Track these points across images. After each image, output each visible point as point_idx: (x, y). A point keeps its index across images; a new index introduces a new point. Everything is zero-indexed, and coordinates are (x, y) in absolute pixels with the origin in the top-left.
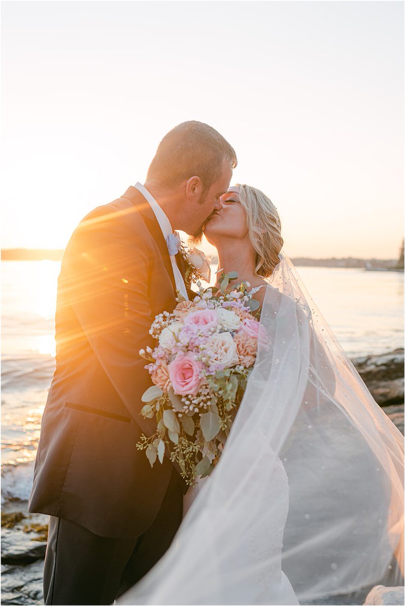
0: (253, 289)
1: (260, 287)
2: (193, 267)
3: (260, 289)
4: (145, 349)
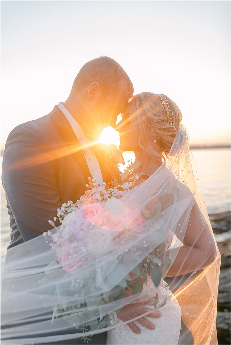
4: (47, 233)
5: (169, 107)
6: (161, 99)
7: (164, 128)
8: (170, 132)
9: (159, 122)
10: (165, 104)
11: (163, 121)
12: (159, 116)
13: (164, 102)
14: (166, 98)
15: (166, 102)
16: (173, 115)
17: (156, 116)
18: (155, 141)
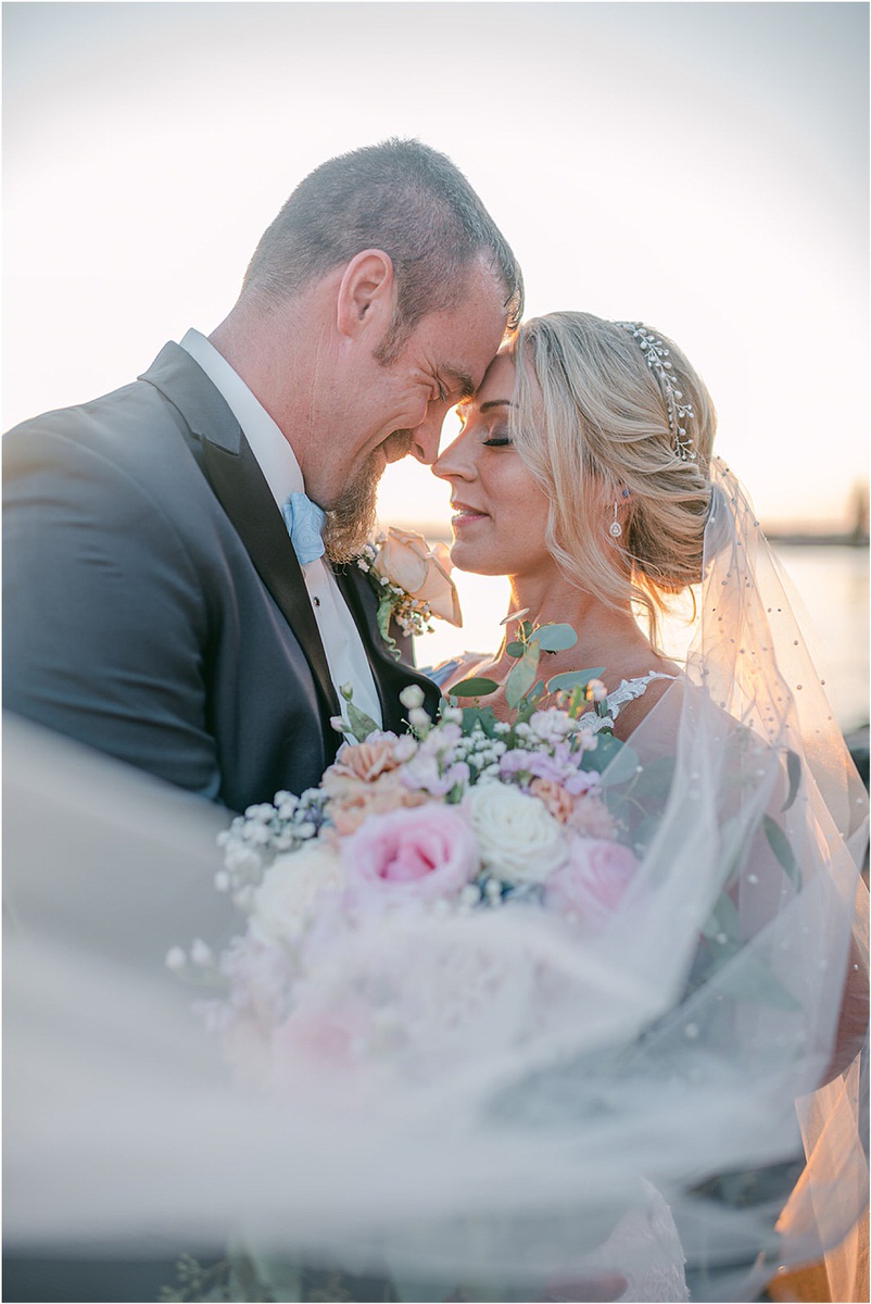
0: (624, 682)
1: (646, 680)
2: (396, 590)
3: (649, 686)
4: (187, 949)
5: (674, 379)
6: (643, 345)
7: (661, 474)
8: (684, 488)
9: (638, 442)
10: (659, 368)
11: (654, 440)
12: (639, 420)
13: (653, 359)
14: (659, 343)
15: (662, 358)
16: (691, 415)
17: (624, 416)
18: (617, 529)
